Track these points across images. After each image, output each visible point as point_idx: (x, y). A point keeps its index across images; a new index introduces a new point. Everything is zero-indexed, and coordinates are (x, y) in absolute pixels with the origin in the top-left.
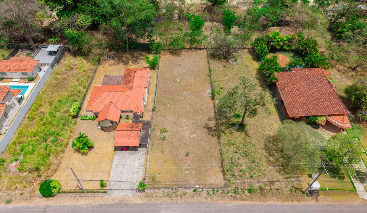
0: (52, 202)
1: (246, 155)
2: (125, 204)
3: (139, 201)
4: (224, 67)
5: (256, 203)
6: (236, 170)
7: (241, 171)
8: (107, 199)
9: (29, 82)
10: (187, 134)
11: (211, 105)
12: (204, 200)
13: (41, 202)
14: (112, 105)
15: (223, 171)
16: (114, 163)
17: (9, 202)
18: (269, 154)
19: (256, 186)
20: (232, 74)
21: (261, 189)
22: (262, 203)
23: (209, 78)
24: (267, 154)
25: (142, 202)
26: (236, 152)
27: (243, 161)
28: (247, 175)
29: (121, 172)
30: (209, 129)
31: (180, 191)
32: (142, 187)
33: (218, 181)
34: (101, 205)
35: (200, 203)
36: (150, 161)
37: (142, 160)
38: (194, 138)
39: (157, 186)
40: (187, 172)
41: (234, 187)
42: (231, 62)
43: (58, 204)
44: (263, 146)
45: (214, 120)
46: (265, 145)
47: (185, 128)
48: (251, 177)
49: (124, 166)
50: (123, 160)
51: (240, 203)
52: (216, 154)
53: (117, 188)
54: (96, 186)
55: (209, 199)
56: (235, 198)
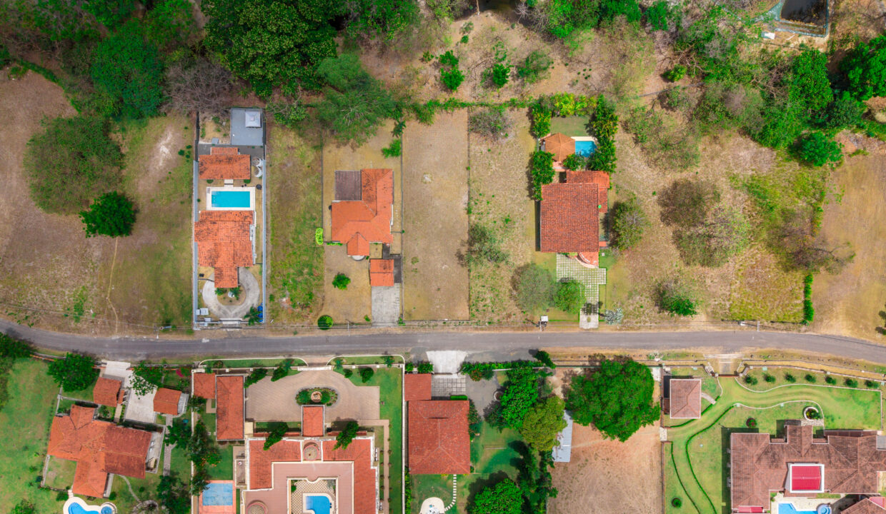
0: (331, 333)
1: (492, 289)
2: (390, 335)
3: (400, 332)
4: (489, 150)
5: (493, 332)
6: (481, 304)
7: (484, 306)
8: (374, 331)
9: (248, 185)
10: (439, 266)
11: (466, 223)
12: (451, 331)
13: (322, 334)
14: (360, 236)
15: (469, 306)
16: (374, 298)
17: (295, 333)
18: (515, 288)
19: (496, 319)
20: (497, 165)
21: (499, 322)
22: (497, 332)
23: (467, 173)
24: (511, 288)
25: (402, 333)
26: (484, 286)
27: (489, 296)
28: (490, 309)
29: (381, 306)
30: (460, 257)
31: (433, 323)
32: (401, 322)
33: (464, 315)
34: (370, 336)
35: (448, 332)
36: (405, 296)
37: (398, 295)
38: (446, 269)
39: (413, 319)
40: (438, 307)
41: (477, 320)
42: (500, 139)
43: (336, 335)
44: (510, 278)
45: (467, 246)
46: (513, 277)
47: (436, 257)
48: (493, 311)
49: (382, 300)
50: (380, 295)
51: (481, 332)
52: (465, 287)
53: (380, 321)
54: (362, 320)
55: (455, 330)
56: (476, 329)
